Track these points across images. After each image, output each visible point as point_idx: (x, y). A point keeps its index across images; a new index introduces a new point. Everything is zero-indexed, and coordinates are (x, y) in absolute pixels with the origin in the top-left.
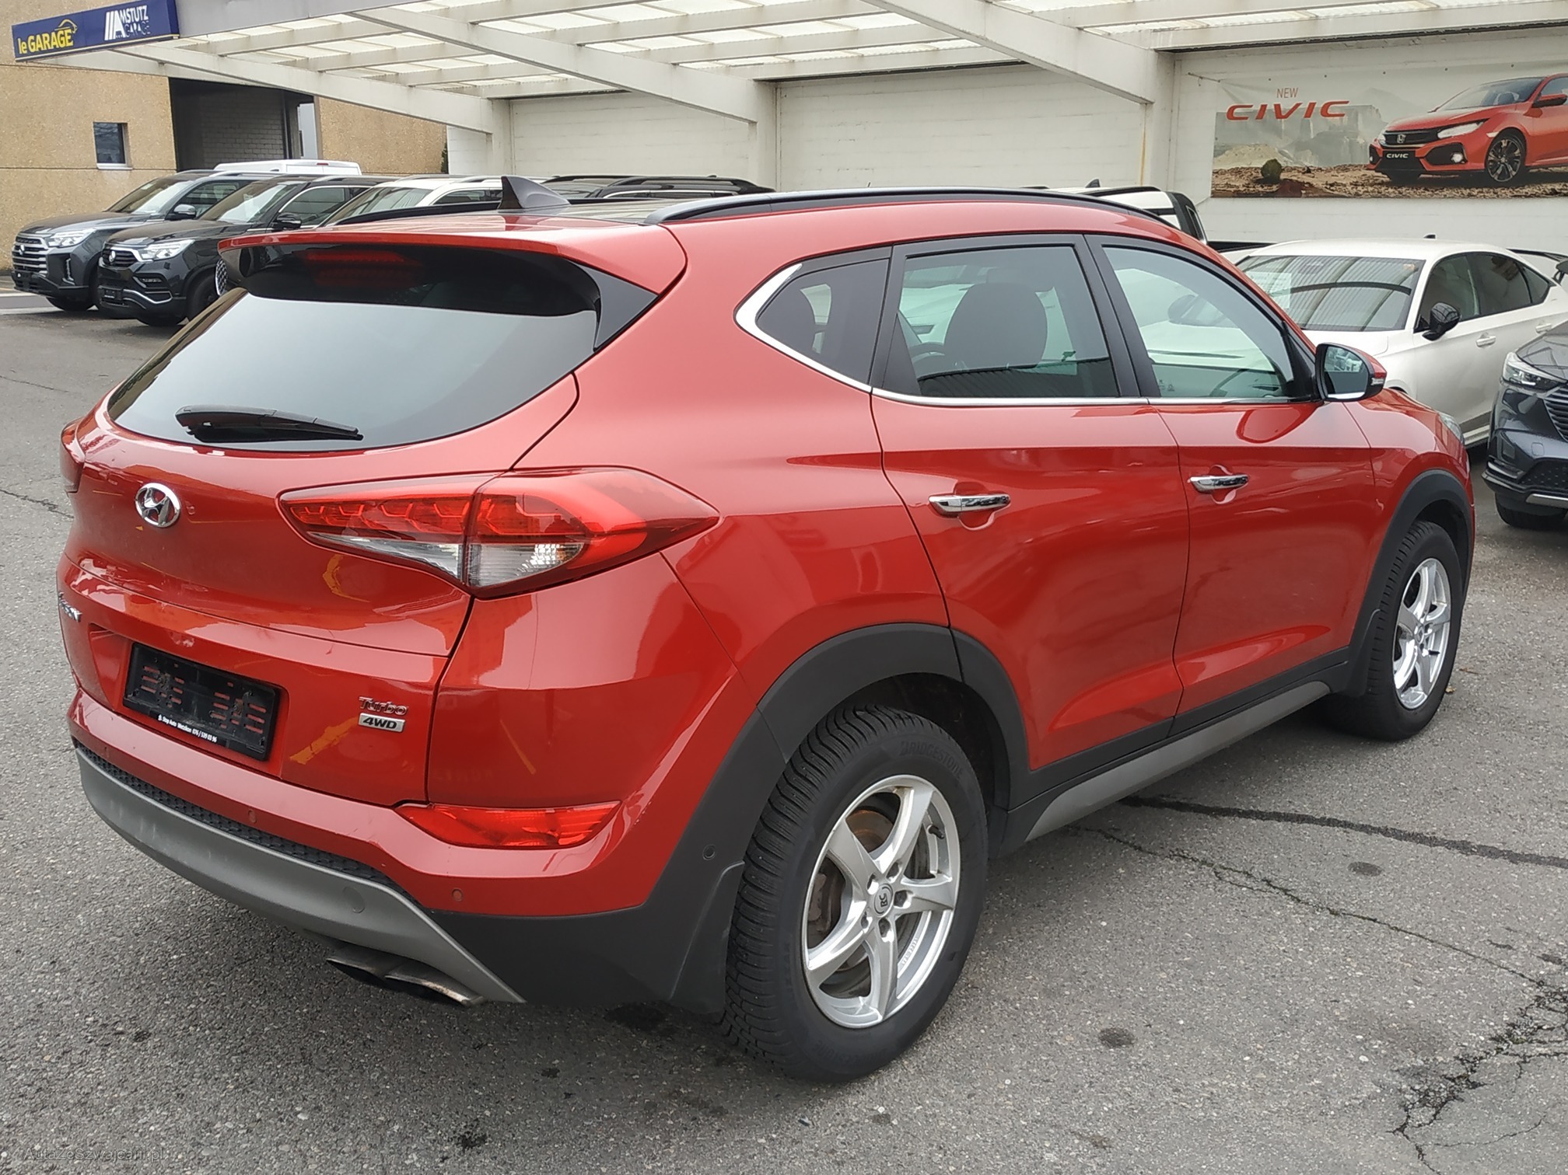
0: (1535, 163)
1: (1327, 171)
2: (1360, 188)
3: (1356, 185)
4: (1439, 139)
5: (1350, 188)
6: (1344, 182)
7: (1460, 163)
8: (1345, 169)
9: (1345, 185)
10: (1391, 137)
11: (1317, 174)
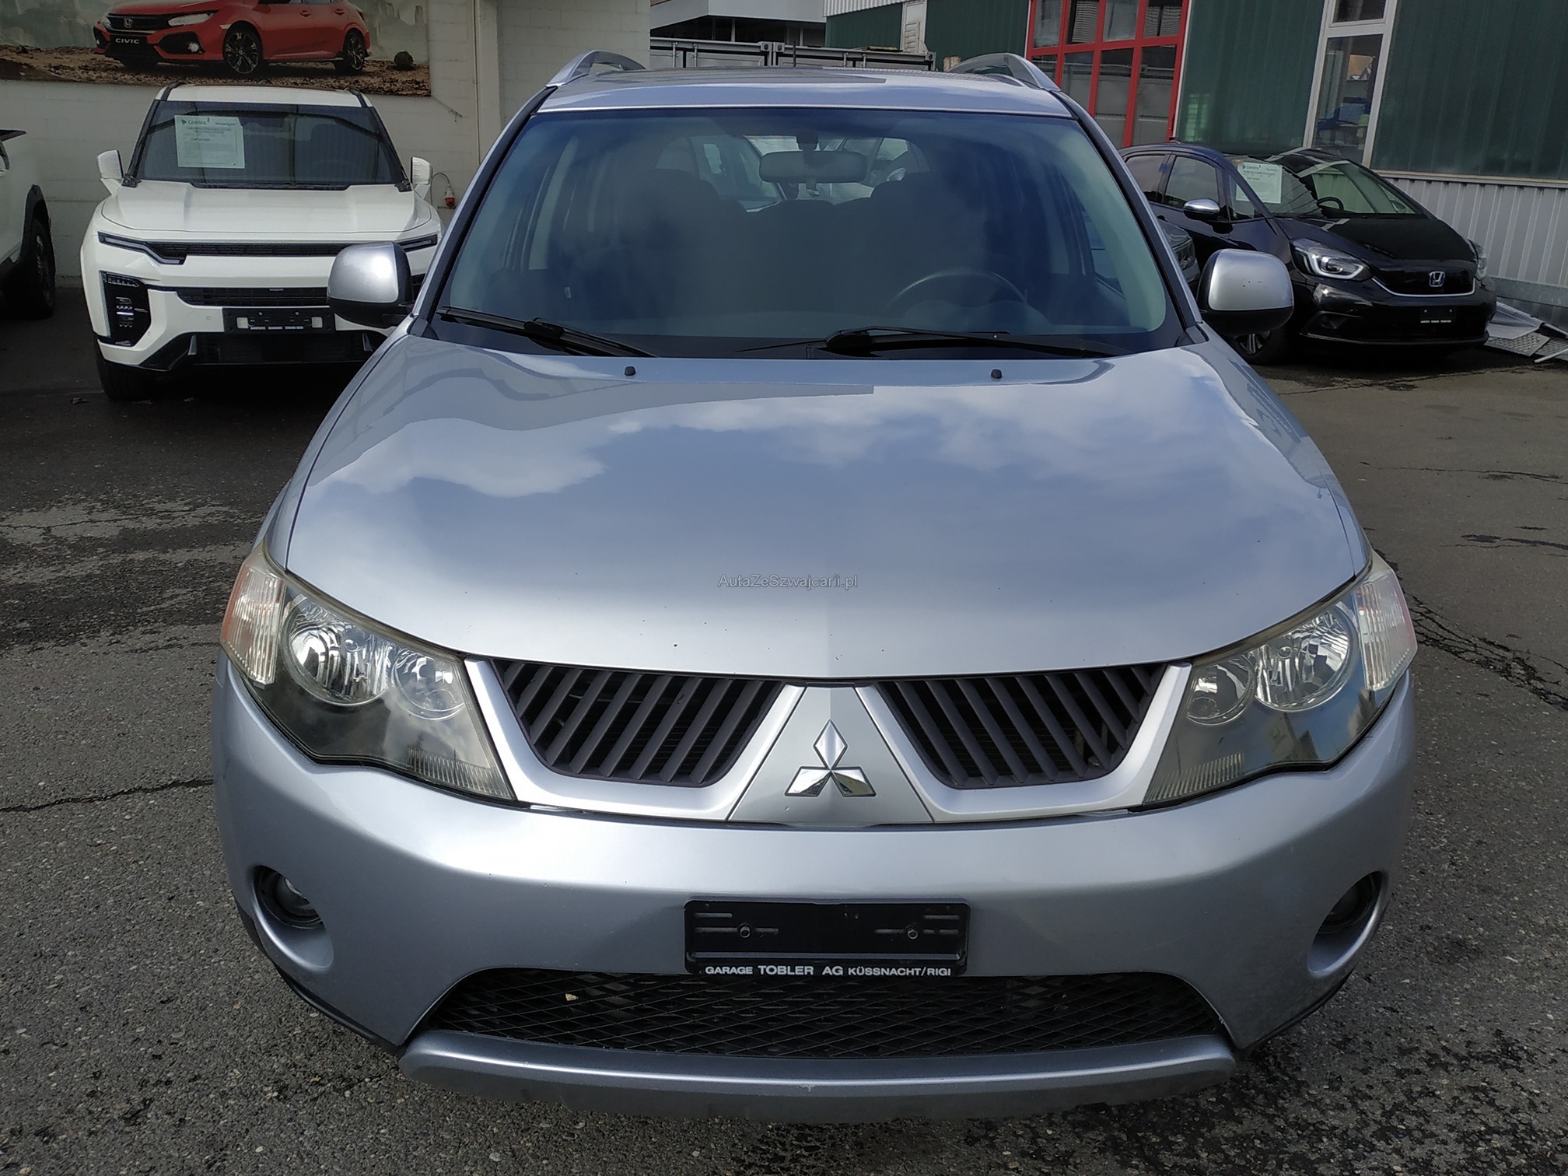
0: (274, 57)
1: (47, 52)
2: (91, 73)
3: (86, 69)
4: (171, 27)
5: (80, 72)
6: (71, 66)
7: (197, 52)
8: (69, 51)
9: (73, 69)
10: (116, 20)
11: (36, 55)
